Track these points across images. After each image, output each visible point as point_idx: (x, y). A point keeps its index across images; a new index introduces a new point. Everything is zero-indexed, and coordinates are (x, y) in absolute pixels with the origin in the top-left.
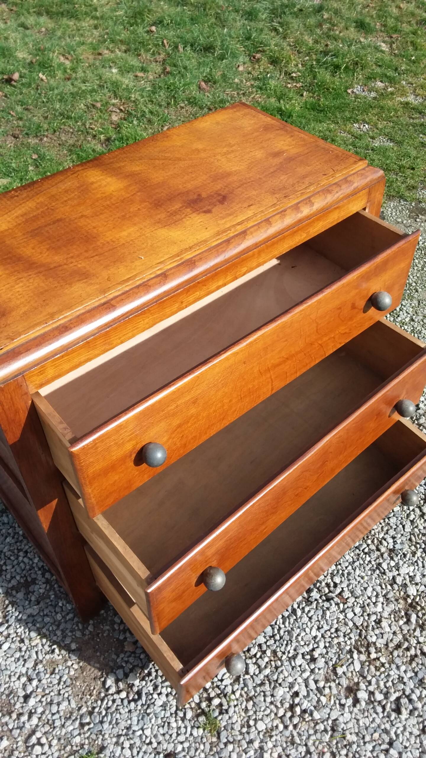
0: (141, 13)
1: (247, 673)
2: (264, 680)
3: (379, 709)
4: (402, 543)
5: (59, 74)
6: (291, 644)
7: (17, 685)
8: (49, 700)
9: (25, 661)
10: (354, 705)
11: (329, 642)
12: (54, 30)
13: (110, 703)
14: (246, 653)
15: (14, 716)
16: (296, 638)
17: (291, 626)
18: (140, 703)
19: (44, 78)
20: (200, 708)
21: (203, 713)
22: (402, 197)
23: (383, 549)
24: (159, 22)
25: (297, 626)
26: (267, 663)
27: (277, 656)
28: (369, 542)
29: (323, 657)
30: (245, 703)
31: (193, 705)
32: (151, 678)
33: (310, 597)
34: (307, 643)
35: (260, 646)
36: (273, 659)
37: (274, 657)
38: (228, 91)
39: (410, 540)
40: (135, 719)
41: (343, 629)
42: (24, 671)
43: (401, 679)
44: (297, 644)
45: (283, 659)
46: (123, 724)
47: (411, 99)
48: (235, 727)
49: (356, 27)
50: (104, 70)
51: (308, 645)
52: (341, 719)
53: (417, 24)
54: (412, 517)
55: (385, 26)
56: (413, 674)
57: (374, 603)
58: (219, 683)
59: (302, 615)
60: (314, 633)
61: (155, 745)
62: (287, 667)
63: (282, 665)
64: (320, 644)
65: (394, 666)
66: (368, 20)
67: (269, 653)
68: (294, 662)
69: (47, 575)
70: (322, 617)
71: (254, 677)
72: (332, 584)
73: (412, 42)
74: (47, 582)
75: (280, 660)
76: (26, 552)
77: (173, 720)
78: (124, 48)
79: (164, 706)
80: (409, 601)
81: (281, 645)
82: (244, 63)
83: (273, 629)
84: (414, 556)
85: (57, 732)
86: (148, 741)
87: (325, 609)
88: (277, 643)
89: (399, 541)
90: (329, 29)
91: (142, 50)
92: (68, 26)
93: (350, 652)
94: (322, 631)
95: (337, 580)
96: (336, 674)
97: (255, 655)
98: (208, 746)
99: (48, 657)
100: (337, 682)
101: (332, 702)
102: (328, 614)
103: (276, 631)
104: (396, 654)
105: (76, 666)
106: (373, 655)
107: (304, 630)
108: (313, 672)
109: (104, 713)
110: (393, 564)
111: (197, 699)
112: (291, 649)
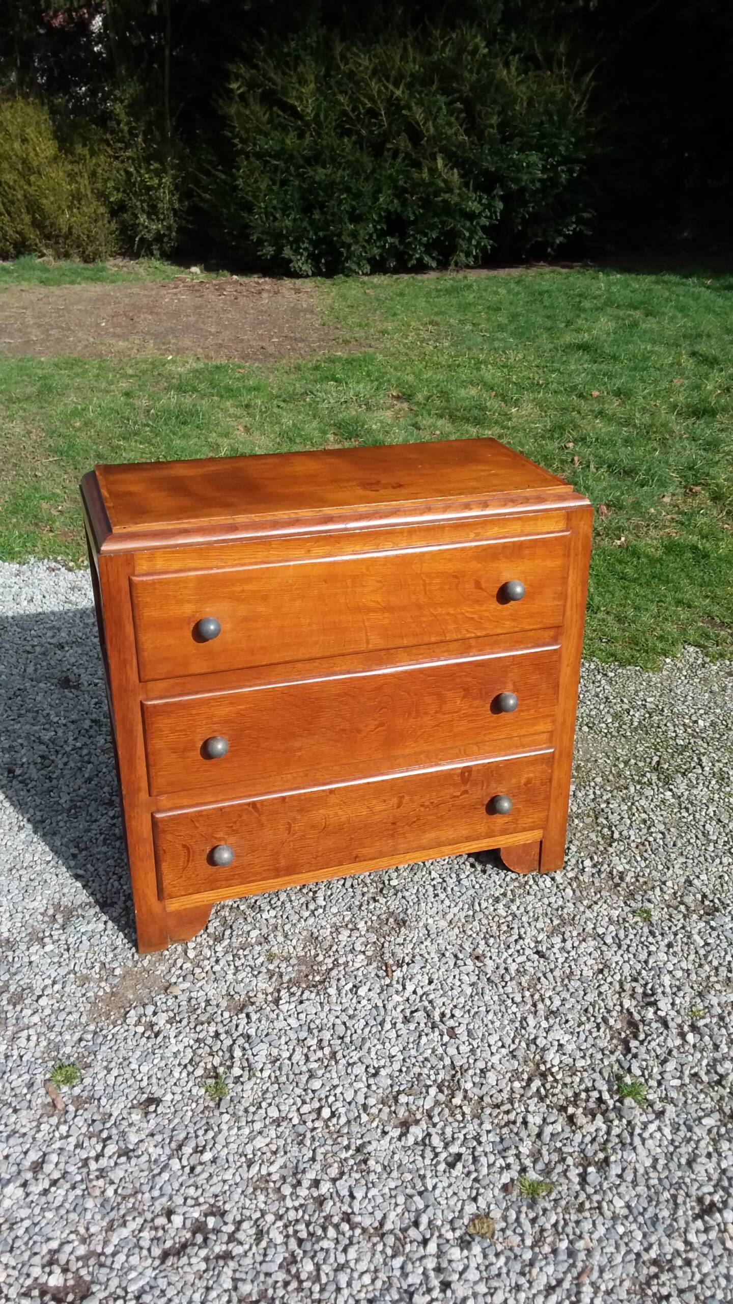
0: (563, 428)
1: (290, 1059)
2: (304, 1072)
3: (429, 1154)
4: (572, 1008)
6: (359, 1051)
7: (38, 984)
8: (61, 1007)
9: (60, 967)
10: (399, 1139)
11: (408, 1068)
13: (122, 1031)
14: (300, 1041)
15: (19, 1008)
16: (369, 1048)
17: (370, 1035)
18: (152, 1041)
20: (215, 1071)
21: (217, 1076)
23: (540, 1006)
24: (581, 439)
25: (377, 1037)
26: (319, 1058)
27: (335, 1057)
28: (527, 994)
29: (391, 1078)
30: (269, 1084)
31: (209, 1066)
32: (179, 1025)
33: (411, 1017)
34: (379, 1058)
35: (321, 1040)
36: (328, 1057)
37: (331, 1057)
38: (635, 520)
39: (586, 1010)
40: (138, 1053)
41: (434, 1061)
42: (53, 975)
43: (477, 1138)
44: (367, 1054)
45: (340, 1061)
46: (122, 1053)
48: (243, 1101)
51: (380, 1060)
52: (374, 1144)
56: (498, 1139)
57: (492, 1054)
58: (251, 1057)
59: (390, 1029)
60: (394, 1051)
61: (144, 1084)
62: (340, 1070)
63: (335, 1066)
64: (395, 1065)
65: (476, 1121)
68: (352, 1069)
70: (415, 1041)
71: (295, 1065)
72: (449, 1015)
75: (337, 1062)
77: (178, 1069)
79: (175, 1055)
80: (543, 1068)
81: (346, 1049)
82: (673, 495)
83: (347, 1030)
84: (579, 1026)
85: (52, 1036)
86: (139, 1077)
87: (424, 1034)
88: (343, 1045)
89: (567, 1006)
92: (467, 431)
93: (429, 1087)
95: (458, 1013)
96: (396, 1100)
97: (309, 1047)
98: (201, 1108)
99: (85, 971)
100: (393, 1108)
101: (374, 1124)
102: (424, 1040)
103: (349, 1033)
104: (488, 1111)
105: (108, 990)
106: (457, 1101)
107: (383, 1043)
108: (369, 1086)
109: (110, 1037)
110: (544, 1024)
111: (217, 1061)
112: (355, 1056)
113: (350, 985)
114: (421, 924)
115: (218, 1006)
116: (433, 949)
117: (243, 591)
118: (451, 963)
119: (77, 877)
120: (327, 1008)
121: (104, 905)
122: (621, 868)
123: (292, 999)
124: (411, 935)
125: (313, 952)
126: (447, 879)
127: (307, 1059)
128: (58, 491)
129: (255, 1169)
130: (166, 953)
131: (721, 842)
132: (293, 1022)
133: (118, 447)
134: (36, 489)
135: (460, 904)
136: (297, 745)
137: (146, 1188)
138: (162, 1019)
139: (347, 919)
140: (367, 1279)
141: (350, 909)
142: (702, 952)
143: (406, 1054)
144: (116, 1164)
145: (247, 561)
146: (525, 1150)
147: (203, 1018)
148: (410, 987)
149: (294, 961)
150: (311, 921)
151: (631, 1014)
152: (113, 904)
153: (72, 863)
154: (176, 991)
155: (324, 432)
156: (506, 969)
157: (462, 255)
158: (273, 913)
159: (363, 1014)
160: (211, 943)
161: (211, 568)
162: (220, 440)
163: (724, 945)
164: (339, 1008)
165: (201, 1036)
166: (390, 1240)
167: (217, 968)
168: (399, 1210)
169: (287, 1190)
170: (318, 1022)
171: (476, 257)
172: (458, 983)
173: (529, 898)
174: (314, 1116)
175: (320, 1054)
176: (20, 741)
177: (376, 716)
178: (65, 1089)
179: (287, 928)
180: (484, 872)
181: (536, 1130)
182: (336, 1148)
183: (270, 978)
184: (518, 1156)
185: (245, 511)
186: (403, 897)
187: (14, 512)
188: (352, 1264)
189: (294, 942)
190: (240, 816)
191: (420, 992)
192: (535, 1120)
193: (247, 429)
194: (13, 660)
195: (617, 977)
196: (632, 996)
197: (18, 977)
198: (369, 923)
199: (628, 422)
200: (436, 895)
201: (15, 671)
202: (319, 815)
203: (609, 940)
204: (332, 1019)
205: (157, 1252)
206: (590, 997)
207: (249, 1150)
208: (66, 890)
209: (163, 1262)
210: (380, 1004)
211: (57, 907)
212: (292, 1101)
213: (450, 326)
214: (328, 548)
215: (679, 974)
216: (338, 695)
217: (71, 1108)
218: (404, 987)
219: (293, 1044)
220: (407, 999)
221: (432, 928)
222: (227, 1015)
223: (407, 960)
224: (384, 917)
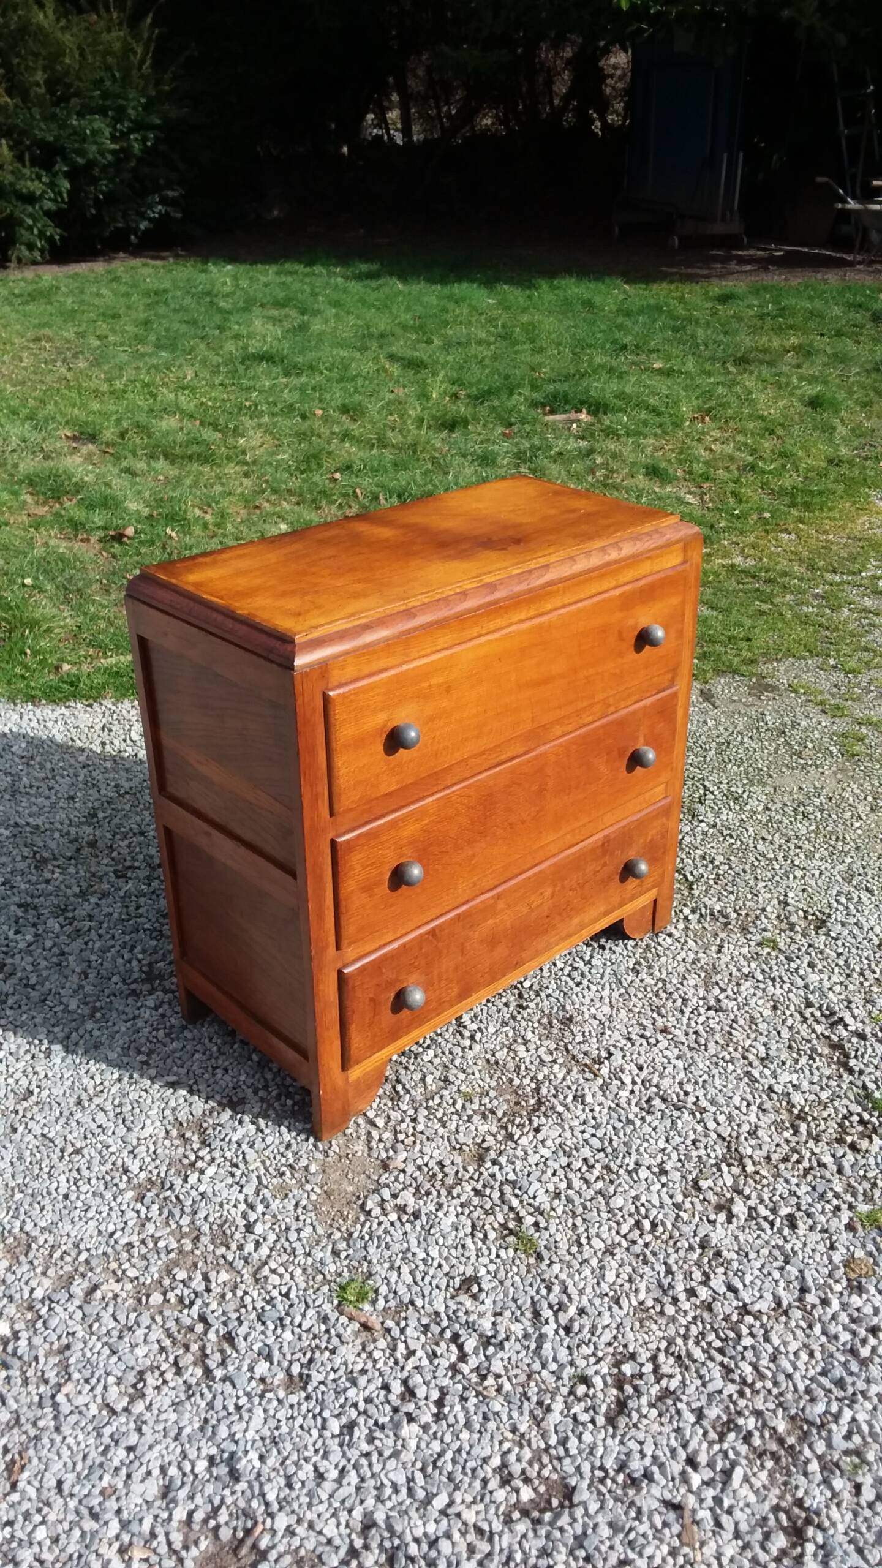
0: (316, 456)
1: (569, 1188)
2: (595, 1195)
3: (766, 1225)
4: (778, 1050)
5: (197, 530)
6: (629, 1156)
7: (235, 1214)
8: (283, 1227)
9: (242, 1186)
10: (730, 1222)
11: (685, 1155)
12: (179, 480)
13: (375, 1226)
14: (566, 1167)
15: (234, 1246)
16: (637, 1150)
17: (627, 1137)
18: (418, 1224)
19: (174, 534)
20: (507, 1228)
21: (511, 1232)
22: (735, 672)
23: (751, 1057)
24: (348, 468)
25: (636, 1136)
26: (597, 1178)
27: (611, 1170)
28: (731, 1049)
29: (678, 1171)
30: (571, 1220)
31: (496, 1226)
32: (430, 1198)
34: (653, 1155)
35: (585, 1160)
36: (605, 1173)
37: (607, 1171)
39: (791, 1047)
40: (414, 1242)
41: (704, 1140)
42: (241, 1198)
43: (792, 1194)
44: (639, 1156)
45: (619, 1172)
46: (397, 1248)
47: (738, 560)
48: (559, 1245)
49: (647, 474)
50: (267, 526)
51: (655, 1157)
52: (712, 1235)
53: (738, 469)
54: (790, 1022)
55: (690, 473)
56: (810, 1188)
57: (746, 1114)
58: (532, 1201)
59: (642, 1125)
60: (662, 1144)
61: (446, 1269)
62: (627, 1180)
63: (619, 1179)
64: (672, 1156)
65: (781, 1180)
66: (663, 465)
67: (598, 1167)
68: (637, 1175)
69: (262, 1093)
70: (672, 1127)
71: (581, 1192)
72: (682, 1093)
73: (732, 493)
74: (262, 1100)
75: (616, 1174)
76: (226, 1070)
77: (469, 1241)
78: (294, 499)
79: (454, 1226)
80: (796, 1111)
81: (615, 1159)
83: (601, 1141)
84: (796, 1063)
85: (300, 1261)
86: (435, 1265)
87: (675, 1118)
88: (610, 1156)
89: (774, 1047)
90: (607, 477)
91: (324, 503)
93: (717, 1166)
95: (689, 1088)
96: (698, 1188)
97: (579, 1170)
98: (523, 1269)
99: (276, 1181)
100: (701, 1197)
101: (697, 1218)
102: (680, 1125)
103: (606, 1144)
104: (782, 1166)
105: (319, 1191)
106: (750, 1168)
107: (647, 1141)
108: (663, 1185)
109: (367, 1237)
110: (767, 1072)
111: (500, 1219)
112: (630, 1162)
113: (570, 1098)
115: (453, 1163)
116: (617, 1035)
117: (428, 687)
118: (645, 1044)
119: (173, 1085)
120: (566, 1127)
121: (235, 1104)
122: (717, 908)
123: (525, 1131)
124: (587, 1030)
125: (504, 1078)
127: (586, 1181)
129: (625, 1303)
130: (349, 1131)
131: (780, 858)
132: (545, 1153)
136: (471, 852)
137: (537, 1366)
138: (408, 1198)
139: (510, 1034)
140: (804, 1357)
141: (504, 1024)
142: (841, 962)
143: (673, 1143)
144: (487, 1357)
146: (839, 1189)
147: (449, 1181)
148: (627, 1079)
149: (492, 1094)
150: (477, 1048)
151: (828, 1037)
152: (242, 1101)
153: (153, 1072)
154: (397, 1165)
155: (14, 493)
156: (696, 1033)
157: (23, 248)
158: (431, 1053)
159: (604, 1121)
160: (390, 1104)
163: (854, 950)
164: (577, 1123)
165: (463, 1199)
166: (797, 1314)
167: (420, 1128)
168: (782, 1283)
169: (670, 1310)
170: (569, 1143)
171: (42, 251)
172: (666, 1061)
173: (663, 960)
174: (638, 1232)
175: (596, 1172)
178: (367, 1307)
179: (457, 1062)
180: (603, 948)
181: (835, 1168)
182: (682, 1253)
183: (484, 1117)
184: (837, 1196)
186: (549, 996)
188: (782, 1349)
189: (477, 1074)
190: (421, 948)
191: (638, 1080)
192: (827, 1159)
195: (792, 1008)
196: (818, 1022)
197: (202, 1214)
198: (536, 1032)
199: (382, 443)
200: (578, 984)
202: (487, 927)
203: (761, 978)
204: (578, 1134)
205: (601, 1420)
206: (785, 1033)
207: (605, 1287)
208: (172, 1103)
209: (615, 1427)
210: (613, 1105)
211: (178, 1124)
212: (606, 1227)
213: (68, 341)
215: (837, 988)
217: (390, 1323)
218: (621, 1080)
219: (561, 1172)
220: (632, 1092)
221: (599, 1016)
222: (471, 1169)
223: (604, 1054)
224: (545, 1020)
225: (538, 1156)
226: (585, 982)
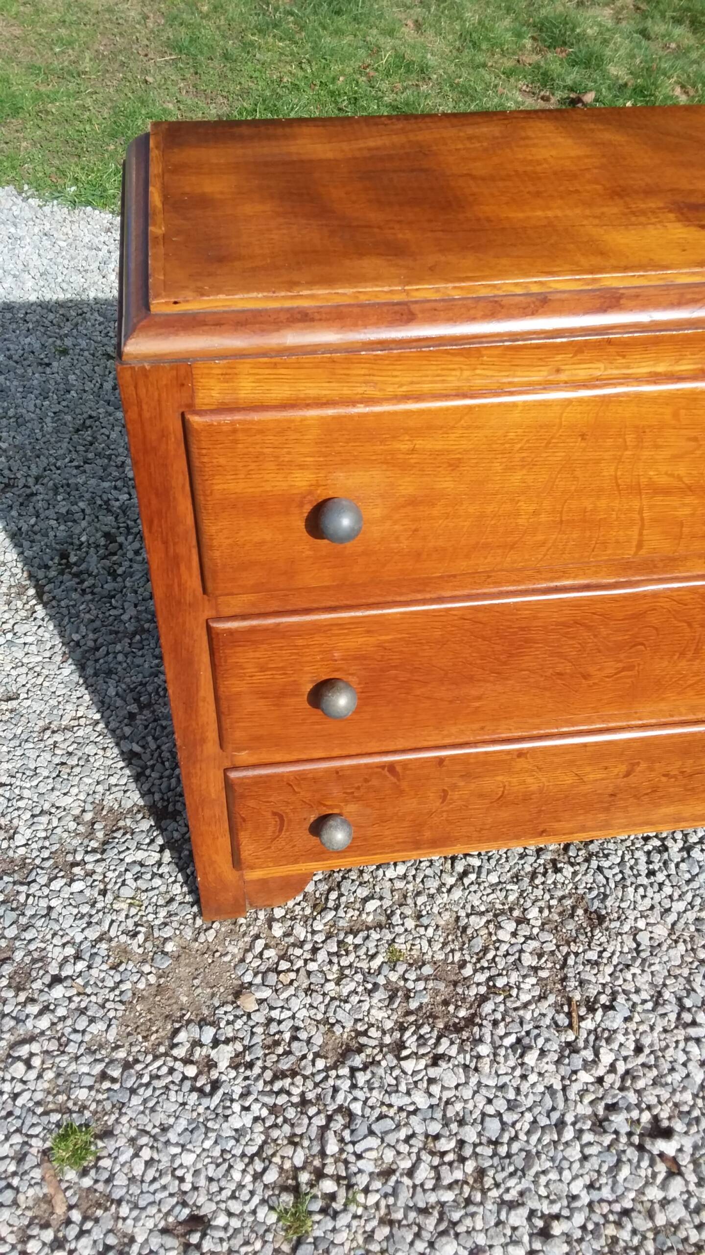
1: (410, 1173)
2: (433, 1207)
6: (520, 1178)
7: (56, 954)
8: (83, 1005)
9: (89, 924)
11: (597, 1225)
12: (689, 49)
13: (165, 1070)
14: (430, 1139)
15: (22, 997)
16: (537, 1175)
17: (540, 1147)
18: (206, 1102)
20: (295, 1178)
21: (295, 1190)
25: (551, 1154)
26: (456, 1182)
27: (482, 1183)
29: (568, 1243)
30: (375, 1223)
31: (287, 1165)
32: (248, 1073)
33: (606, 1119)
34: (552, 1197)
35: (461, 1143)
36: (471, 1181)
37: (475, 1181)
40: (183, 1124)
42: (78, 940)
44: (532, 1187)
45: (489, 1194)
46: (160, 1118)
51: (552, 1202)
58: (352, 1159)
59: (571, 1140)
60: (577, 1188)
61: (187, 1187)
62: (488, 1213)
63: (482, 1203)
64: (576, 1215)
67: (470, 1166)
68: (508, 1214)
70: (611, 1170)
71: (419, 1189)
72: (665, 1126)
75: (484, 1192)
77: (240, 1166)
79: (239, 1133)
81: (499, 1168)
83: (503, 1130)
85: (63, 1061)
86: (179, 1172)
87: (624, 1159)
88: (496, 1159)
94: (595, 1195)
95: (681, 1122)
97: (443, 1154)
98: (269, 1252)
99: (124, 938)
102: (625, 1171)
103: (506, 1138)
105: (152, 979)
107: (560, 1171)
109: (146, 1079)
111: (299, 1159)
112: (515, 1186)
113: (512, 1039)
114: (626, 928)
115: (308, 1041)
116: (643, 981)
117: (413, 451)
118: (673, 1017)
120: (474, 1080)
121: (164, 817)
123: (422, 1051)
124: (610, 949)
125: (457, 956)
126: (669, 843)
127: (438, 1180)
128: (170, 106)
130: (242, 920)
132: (421, 1100)
133: (252, 44)
134: (143, 102)
135: (689, 897)
136: (474, 692)
138: (224, 1055)
139: (512, 898)
141: (516, 878)
145: (426, 387)
147: (286, 1064)
148: (606, 1057)
149: (428, 970)
150: (457, 894)
152: (172, 817)
153: (128, 731)
154: (248, 1003)
155: (519, 35)
159: (529, 1103)
160: (308, 911)
161: (353, 403)
162: (382, 40)
164: (491, 1082)
165: (280, 1101)
167: (313, 965)
170: (459, 1105)
172: (682, 1058)
176: (82, 505)
177: (622, 656)
178: (71, 1173)
179: (421, 900)
183: (392, 998)
185: (434, 272)
186: (600, 869)
187: (113, 136)
189: (430, 931)
190: (366, 781)
191: (621, 1067)
193: (418, 25)
194: (87, 368)
197: (30, 935)
198: (546, 913)
200: (651, 873)
201: (89, 386)
202: (493, 783)
204: (481, 1101)
208: (113, 780)
210: (558, 1086)
211: (99, 808)
214: (599, 369)
216: (565, 625)
217: (77, 1215)
218: (597, 1054)
219: (417, 1143)
220: (600, 1080)
221: (643, 938)
222: (320, 1064)
223: (604, 999)
224: (568, 902)
225: (406, 1100)
226: (660, 877)
